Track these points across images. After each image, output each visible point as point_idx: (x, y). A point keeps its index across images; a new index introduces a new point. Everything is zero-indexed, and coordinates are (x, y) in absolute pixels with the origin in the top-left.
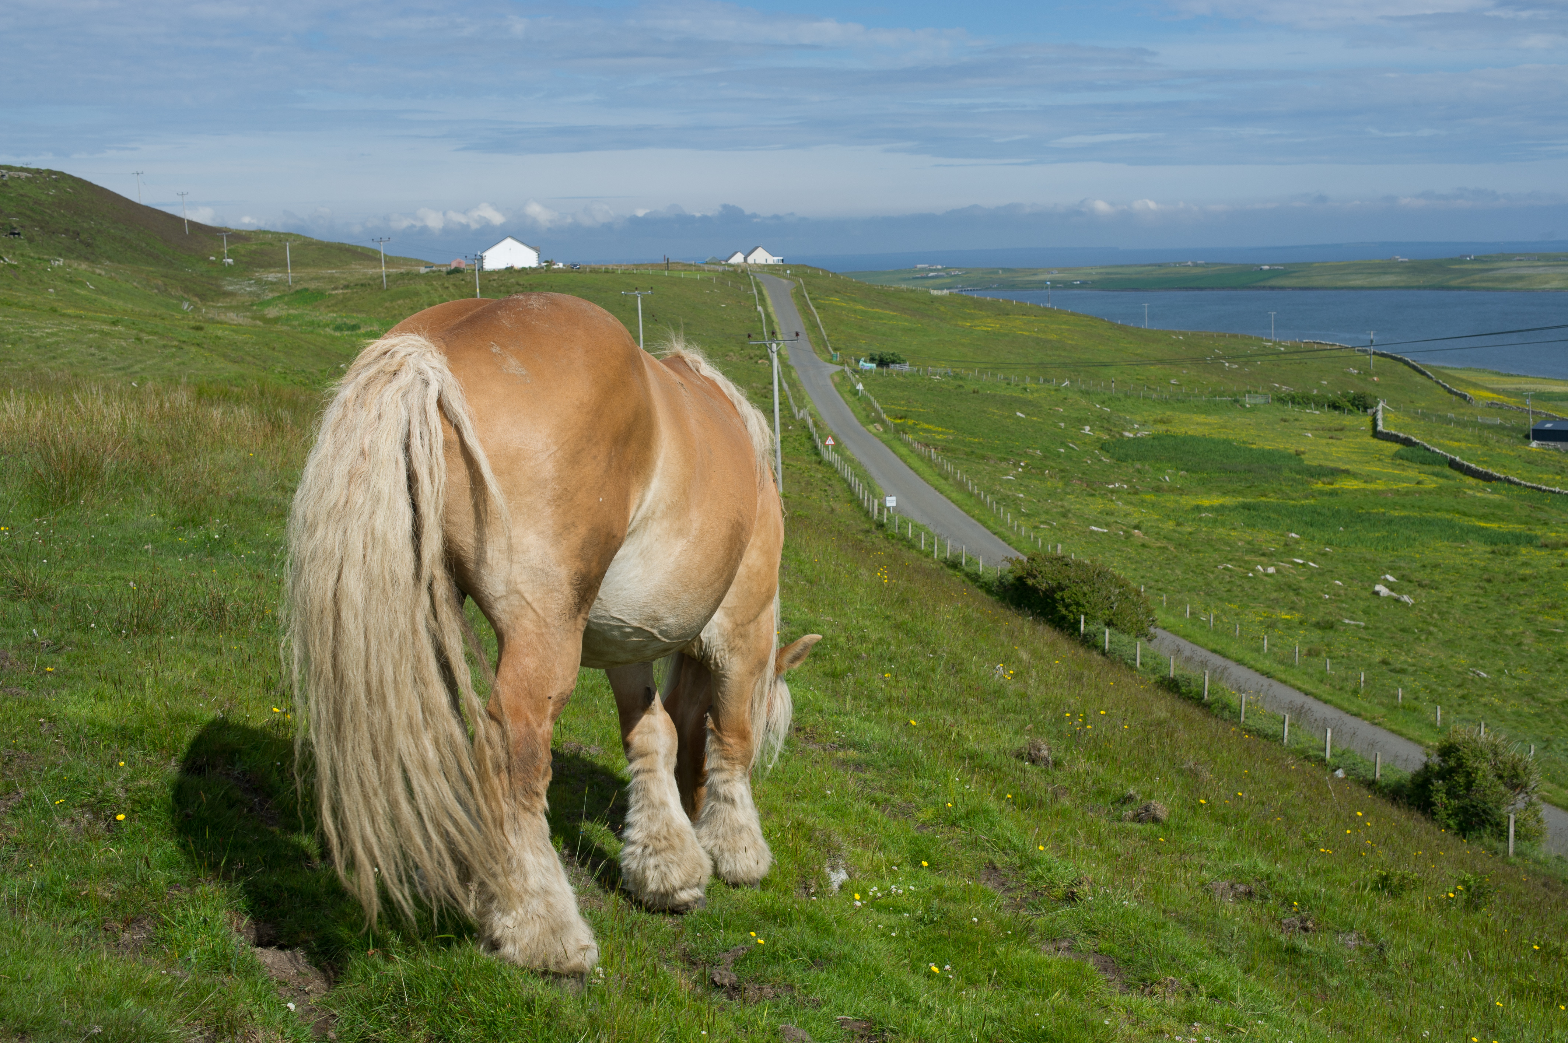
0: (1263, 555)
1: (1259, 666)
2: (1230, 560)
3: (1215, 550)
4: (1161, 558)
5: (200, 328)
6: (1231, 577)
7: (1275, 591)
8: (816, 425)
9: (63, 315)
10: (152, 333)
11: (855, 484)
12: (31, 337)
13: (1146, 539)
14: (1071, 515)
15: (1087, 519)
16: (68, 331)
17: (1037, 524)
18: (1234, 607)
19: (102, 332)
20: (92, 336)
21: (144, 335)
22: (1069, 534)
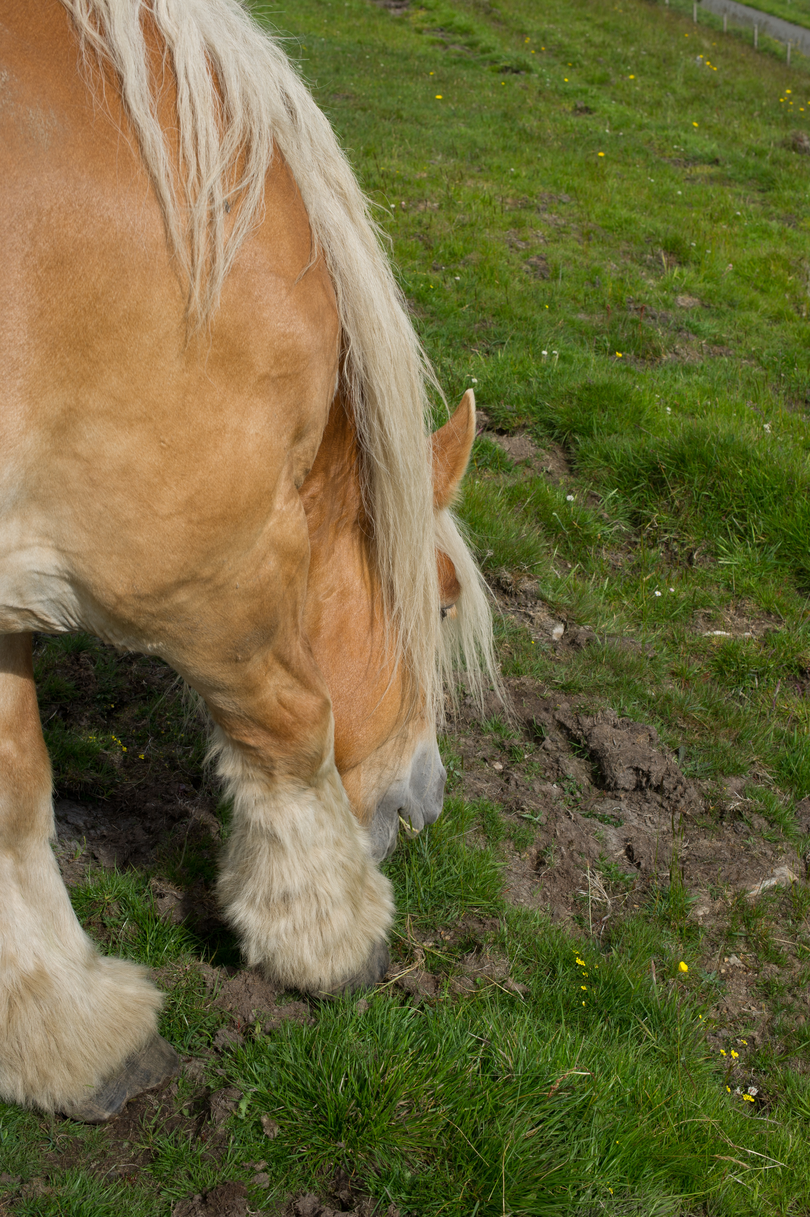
1: (787, 15)
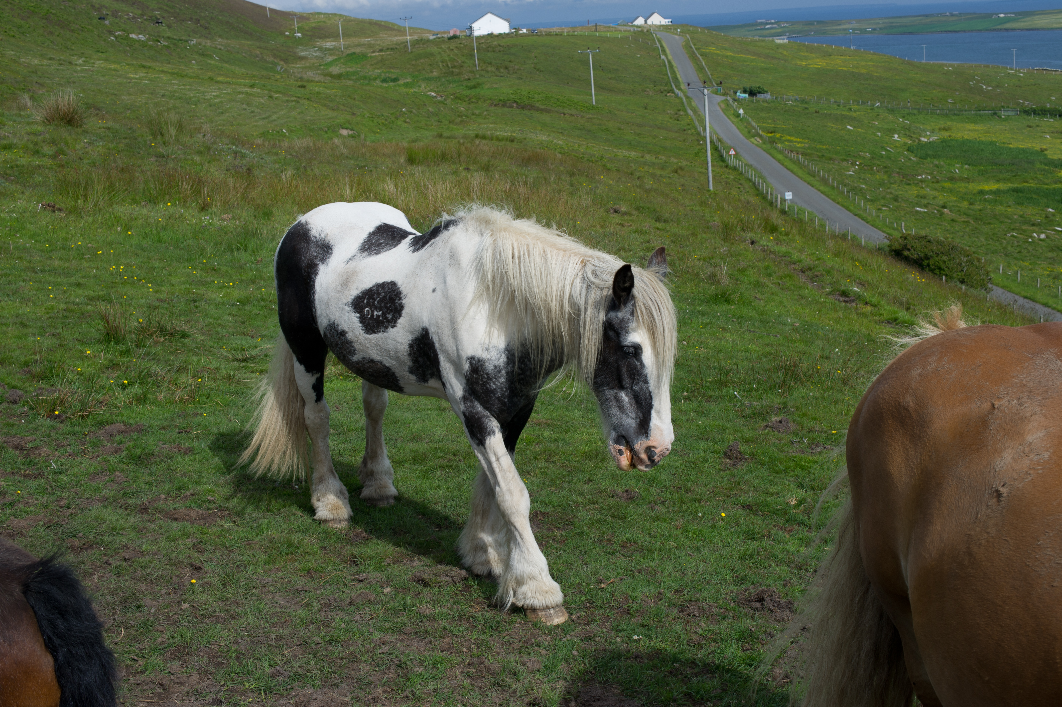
0: (1033, 225)
2: (1013, 229)
3: (1001, 222)
4: (968, 229)
5: (303, 87)
6: (1018, 242)
7: (1050, 251)
8: (720, 140)
9: (218, 82)
10: (277, 92)
11: (759, 183)
12: (205, 99)
13: (953, 216)
14: (900, 200)
15: (911, 202)
16: (226, 94)
17: (880, 207)
18: (1027, 264)
19: (247, 93)
20: (241, 96)
21: (273, 94)
22: (902, 213)
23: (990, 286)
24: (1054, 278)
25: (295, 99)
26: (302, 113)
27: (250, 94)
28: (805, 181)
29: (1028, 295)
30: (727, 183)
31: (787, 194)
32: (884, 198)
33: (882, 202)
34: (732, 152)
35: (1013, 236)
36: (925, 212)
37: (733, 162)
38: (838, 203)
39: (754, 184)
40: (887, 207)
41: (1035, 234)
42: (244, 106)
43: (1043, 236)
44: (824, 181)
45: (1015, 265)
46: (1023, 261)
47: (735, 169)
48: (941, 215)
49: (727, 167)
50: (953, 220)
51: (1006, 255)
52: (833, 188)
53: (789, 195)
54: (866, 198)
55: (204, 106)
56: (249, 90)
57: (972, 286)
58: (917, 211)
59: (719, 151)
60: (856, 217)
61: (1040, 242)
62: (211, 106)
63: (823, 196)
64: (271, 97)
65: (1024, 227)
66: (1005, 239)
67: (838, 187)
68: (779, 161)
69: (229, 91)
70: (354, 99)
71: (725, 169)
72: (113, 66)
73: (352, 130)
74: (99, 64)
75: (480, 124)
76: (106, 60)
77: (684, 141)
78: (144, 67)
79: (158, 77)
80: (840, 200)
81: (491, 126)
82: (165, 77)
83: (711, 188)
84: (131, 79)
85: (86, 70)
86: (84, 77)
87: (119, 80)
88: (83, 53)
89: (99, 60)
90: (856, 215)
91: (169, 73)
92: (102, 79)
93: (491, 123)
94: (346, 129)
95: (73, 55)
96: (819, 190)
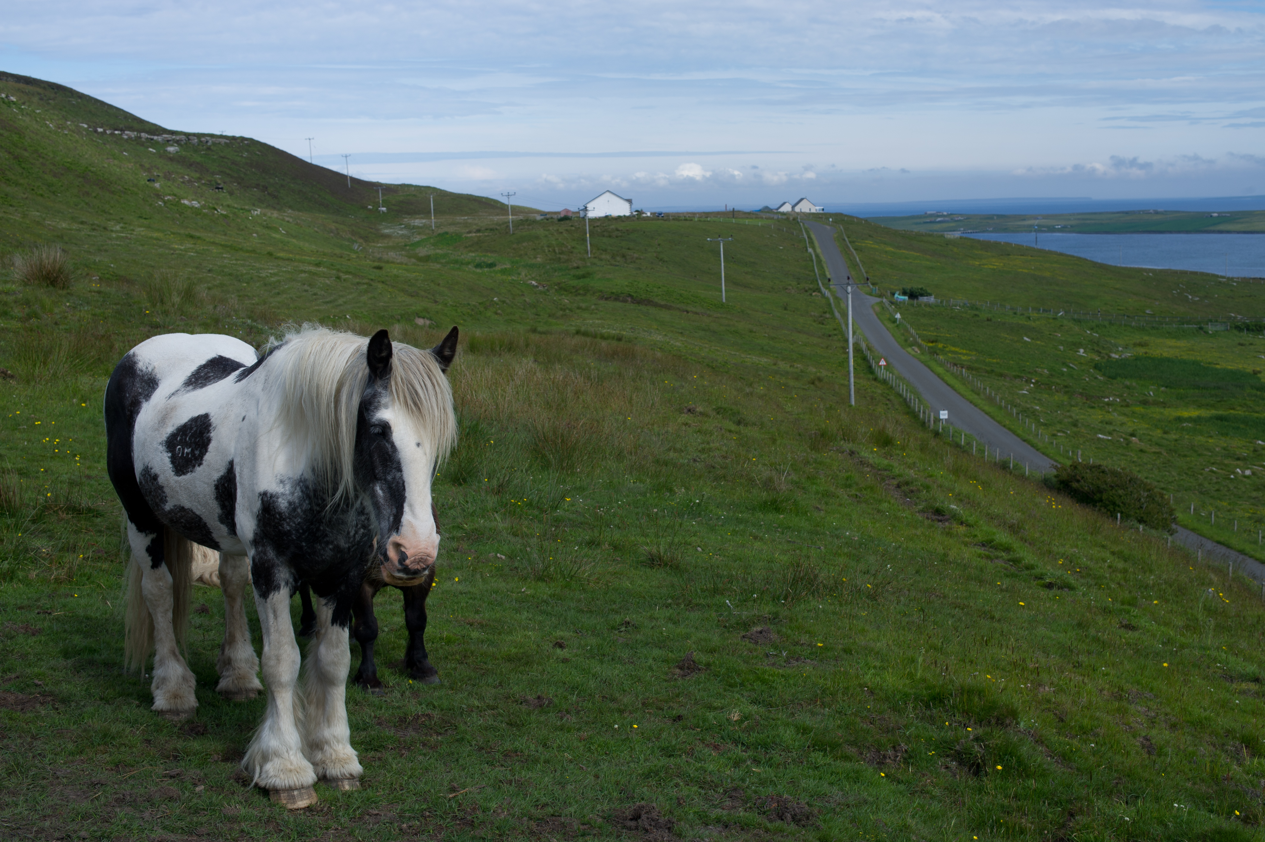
0: (1238, 459)
2: (1213, 464)
3: (1199, 455)
4: (1158, 462)
5: (380, 268)
6: (1217, 478)
7: (1255, 490)
8: (869, 348)
9: (277, 258)
10: (347, 273)
11: (910, 399)
12: (259, 277)
13: (1142, 445)
14: (1080, 425)
15: (1093, 428)
16: (285, 272)
17: (1055, 432)
18: (1225, 504)
19: (310, 272)
20: (303, 275)
21: (341, 274)
22: (1081, 440)
23: (1174, 526)
24: (1256, 522)
25: (365, 281)
26: (374, 298)
27: (314, 274)
28: (968, 400)
29: (1222, 540)
30: (872, 398)
31: (941, 412)
32: (1060, 422)
33: (1058, 427)
34: (883, 363)
35: (1212, 471)
36: (1108, 440)
37: (882, 374)
38: (1004, 426)
39: (905, 400)
40: (1064, 432)
41: (1238, 470)
42: (306, 287)
43: (1248, 472)
44: (990, 400)
45: (1211, 504)
46: (1220, 500)
47: (884, 382)
48: (1127, 444)
49: (875, 379)
50: (1141, 451)
51: (1201, 493)
52: (1000, 408)
53: (944, 414)
54: (1039, 421)
55: (258, 284)
56: (313, 269)
57: (1152, 527)
58: (1099, 439)
59: (868, 361)
60: (1025, 443)
61: (1245, 479)
62: (265, 285)
63: (987, 417)
64: (338, 278)
65: (1226, 462)
66: (1201, 474)
67: (1006, 407)
68: (939, 375)
69: (289, 269)
70: (439, 285)
71: (873, 382)
72: (156, 235)
73: (430, 319)
74: (140, 231)
75: (584, 320)
76: (149, 227)
77: (827, 347)
78: (192, 237)
79: (208, 250)
80: (1007, 423)
81: (597, 321)
82: (215, 250)
83: (853, 403)
84: (175, 250)
85: (123, 237)
86: (119, 245)
87: (161, 251)
88: (122, 219)
89: (140, 226)
90: (1024, 441)
91: (221, 245)
92: (140, 248)
93: (598, 319)
94: (423, 318)
95: (109, 220)
96: (983, 411)
